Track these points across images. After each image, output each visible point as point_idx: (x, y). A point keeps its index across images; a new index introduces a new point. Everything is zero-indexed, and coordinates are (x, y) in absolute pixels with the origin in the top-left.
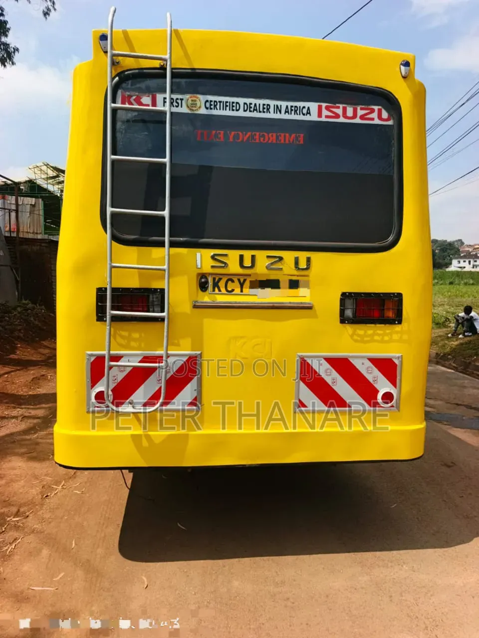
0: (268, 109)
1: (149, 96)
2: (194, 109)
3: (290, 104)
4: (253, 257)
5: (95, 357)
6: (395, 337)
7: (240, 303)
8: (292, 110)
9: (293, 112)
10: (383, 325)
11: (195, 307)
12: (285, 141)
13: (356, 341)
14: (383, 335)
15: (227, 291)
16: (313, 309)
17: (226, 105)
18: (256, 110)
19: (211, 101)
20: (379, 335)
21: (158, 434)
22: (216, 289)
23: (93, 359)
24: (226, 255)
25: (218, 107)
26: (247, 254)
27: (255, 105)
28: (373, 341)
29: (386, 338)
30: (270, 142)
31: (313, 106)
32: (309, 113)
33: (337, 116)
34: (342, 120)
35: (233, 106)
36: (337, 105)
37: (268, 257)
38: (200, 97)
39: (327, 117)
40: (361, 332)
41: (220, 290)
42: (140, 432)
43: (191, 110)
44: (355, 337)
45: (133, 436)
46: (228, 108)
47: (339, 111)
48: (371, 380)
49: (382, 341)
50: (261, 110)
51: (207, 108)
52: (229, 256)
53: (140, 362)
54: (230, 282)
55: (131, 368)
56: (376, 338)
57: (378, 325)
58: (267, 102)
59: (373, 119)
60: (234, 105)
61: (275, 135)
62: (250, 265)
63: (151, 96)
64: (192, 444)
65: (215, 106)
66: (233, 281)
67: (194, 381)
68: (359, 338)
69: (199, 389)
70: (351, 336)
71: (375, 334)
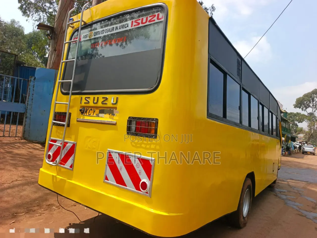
0: (113, 30)
2: (91, 37)
3: (121, 24)
4: (98, 98)
6: (153, 146)
7: (91, 120)
8: (121, 27)
11: (77, 121)
12: (119, 41)
13: (133, 146)
15: (89, 114)
16: (116, 125)
18: (109, 31)
19: (96, 32)
20: (145, 144)
24: (89, 98)
25: (98, 34)
26: (96, 96)
28: (141, 147)
29: (148, 147)
31: (130, 22)
32: (127, 26)
33: (139, 24)
35: (102, 32)
36: (140, 18)
37: (103, 98)
38: (93, 31)
39: (135, 26)
41: (87, 114)
42: (55, 175)
44: (133, 144)
45: (53, 176)
47: (140, 21)
48: (138, 172)
49: (145, 148)
50: (111, 30)
51: (94, 36)
52: (91, 98)
56: (143, 145)
58: (113, 26)
59: (154, 20)
62: (96, 102)
66: (91, 110)
67: (73, 156)
68: (134, 145)
69: (74, 160)
70: (131, 143)
71: (143, 143)
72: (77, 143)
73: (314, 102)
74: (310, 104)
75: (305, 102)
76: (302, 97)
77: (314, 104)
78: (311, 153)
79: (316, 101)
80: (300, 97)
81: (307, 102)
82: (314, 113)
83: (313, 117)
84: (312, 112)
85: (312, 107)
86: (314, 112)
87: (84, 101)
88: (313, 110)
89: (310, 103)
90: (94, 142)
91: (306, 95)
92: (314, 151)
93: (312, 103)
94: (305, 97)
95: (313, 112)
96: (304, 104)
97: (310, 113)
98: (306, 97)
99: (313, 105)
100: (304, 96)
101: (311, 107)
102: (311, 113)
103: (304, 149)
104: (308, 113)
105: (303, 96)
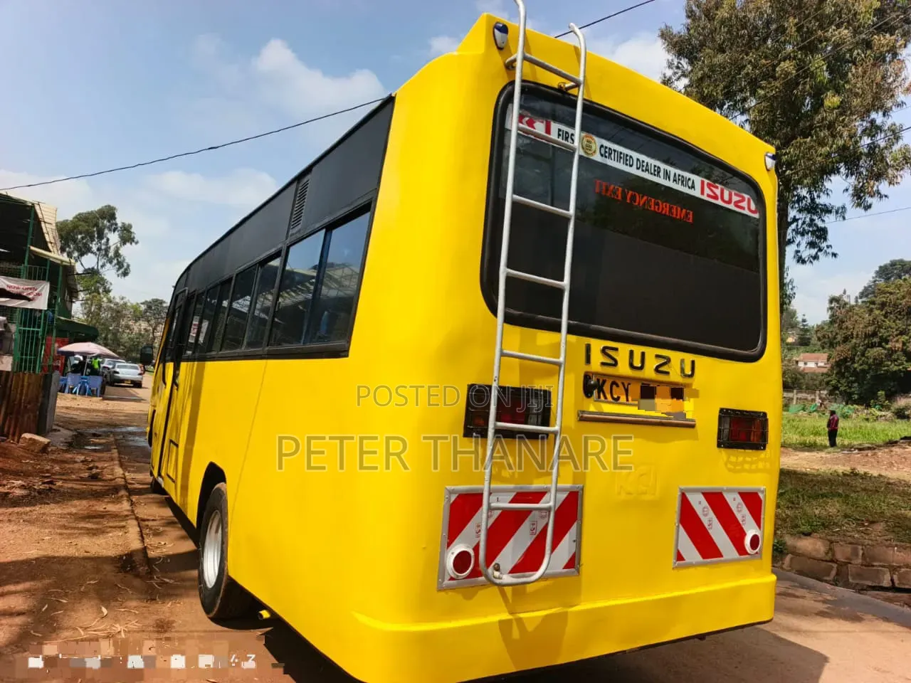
0: (659, 172)
1: (542, 122)
2: (590, 152)
3: (679, 172)
4: (643, 354)
5: (457, 495)
6: (760, 465)
8: (679, 180)
9: (680, 182)
10: (751, 451)
11: (582, 419)
12: (677, 215)
13: (730, 470)
14: (751, 463)
15: (613, 398)
16: (695, 429)
17: (620, 156)
18: (648, 170)
19: (606, 147)
20: (748, 462)
21: (533, 616)
22: (602, 395)
23: (453, 498)
24: (616, 349)
25: (612, 156)
26: (638, 350)
27: (647, 163)
28: (743, 470)
29: (754, 467)
30: (664, 212)
31: (697, 180)
32: (693, 187)
33: (716, 197)
34: (719, 202)
35: (627, 160)
36: (717, 185)
37: (657, 356)
38: (596, 139)
39: (709, 196)
40: (733, 459)
41: (605, 398)
43: (586, 152)
44: (729, 465)
45: (500, 623)
46: (622, 160)
47: (718, 192)
48: (740, 520)
49: (750, 471)
50: (653, 171)
51: (602, 155)
52: (620, 350)
53: (512, 501)
54: (614, 386)
55: (499, 512)
56: (747, 466)
57: (747, 451)
58: (658, 163)
59: (743, 208)
60: (628, 158)
61: (668, 205)
62: (640, 365)
63: (545, 122)
64: (571, 627)
65: (610, 154)
66: (618, 386)
67: (574, 528)
68: (732, 467)
69: (578, 542)
70: (726, 464)
71: (745, 462)
72: (583, 487)
73: (104, 241)
74: (92, 243)
75: (79, 237)
76: (71, 221)
77: (103, 247)
78: (133, 382)
79: (108, 240)
80: (67, 220)
81: (83, 238)
82: (101, 271)
83: (97, 282)
84: (96, 268)
85: (96, 255)
86: (102, 266)
87: (597, 358)
88: (98, 262)
89: (92, 240)
90: (642, 475)
91: (82, 218)
92: (140, 376)
93: (98, 241)
94: (81, 223)
95: (99, 267)
96: (75, 241)
97: (89, 269)
98: (83, 223)
99: (99, 249)
100: (76, 217)
101: (92, 252)
102: (93, 268)
103: (118, 373)
104: (86, 268)
105: (74, 218)
